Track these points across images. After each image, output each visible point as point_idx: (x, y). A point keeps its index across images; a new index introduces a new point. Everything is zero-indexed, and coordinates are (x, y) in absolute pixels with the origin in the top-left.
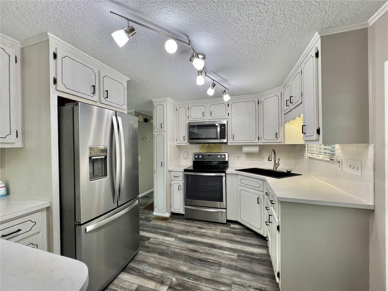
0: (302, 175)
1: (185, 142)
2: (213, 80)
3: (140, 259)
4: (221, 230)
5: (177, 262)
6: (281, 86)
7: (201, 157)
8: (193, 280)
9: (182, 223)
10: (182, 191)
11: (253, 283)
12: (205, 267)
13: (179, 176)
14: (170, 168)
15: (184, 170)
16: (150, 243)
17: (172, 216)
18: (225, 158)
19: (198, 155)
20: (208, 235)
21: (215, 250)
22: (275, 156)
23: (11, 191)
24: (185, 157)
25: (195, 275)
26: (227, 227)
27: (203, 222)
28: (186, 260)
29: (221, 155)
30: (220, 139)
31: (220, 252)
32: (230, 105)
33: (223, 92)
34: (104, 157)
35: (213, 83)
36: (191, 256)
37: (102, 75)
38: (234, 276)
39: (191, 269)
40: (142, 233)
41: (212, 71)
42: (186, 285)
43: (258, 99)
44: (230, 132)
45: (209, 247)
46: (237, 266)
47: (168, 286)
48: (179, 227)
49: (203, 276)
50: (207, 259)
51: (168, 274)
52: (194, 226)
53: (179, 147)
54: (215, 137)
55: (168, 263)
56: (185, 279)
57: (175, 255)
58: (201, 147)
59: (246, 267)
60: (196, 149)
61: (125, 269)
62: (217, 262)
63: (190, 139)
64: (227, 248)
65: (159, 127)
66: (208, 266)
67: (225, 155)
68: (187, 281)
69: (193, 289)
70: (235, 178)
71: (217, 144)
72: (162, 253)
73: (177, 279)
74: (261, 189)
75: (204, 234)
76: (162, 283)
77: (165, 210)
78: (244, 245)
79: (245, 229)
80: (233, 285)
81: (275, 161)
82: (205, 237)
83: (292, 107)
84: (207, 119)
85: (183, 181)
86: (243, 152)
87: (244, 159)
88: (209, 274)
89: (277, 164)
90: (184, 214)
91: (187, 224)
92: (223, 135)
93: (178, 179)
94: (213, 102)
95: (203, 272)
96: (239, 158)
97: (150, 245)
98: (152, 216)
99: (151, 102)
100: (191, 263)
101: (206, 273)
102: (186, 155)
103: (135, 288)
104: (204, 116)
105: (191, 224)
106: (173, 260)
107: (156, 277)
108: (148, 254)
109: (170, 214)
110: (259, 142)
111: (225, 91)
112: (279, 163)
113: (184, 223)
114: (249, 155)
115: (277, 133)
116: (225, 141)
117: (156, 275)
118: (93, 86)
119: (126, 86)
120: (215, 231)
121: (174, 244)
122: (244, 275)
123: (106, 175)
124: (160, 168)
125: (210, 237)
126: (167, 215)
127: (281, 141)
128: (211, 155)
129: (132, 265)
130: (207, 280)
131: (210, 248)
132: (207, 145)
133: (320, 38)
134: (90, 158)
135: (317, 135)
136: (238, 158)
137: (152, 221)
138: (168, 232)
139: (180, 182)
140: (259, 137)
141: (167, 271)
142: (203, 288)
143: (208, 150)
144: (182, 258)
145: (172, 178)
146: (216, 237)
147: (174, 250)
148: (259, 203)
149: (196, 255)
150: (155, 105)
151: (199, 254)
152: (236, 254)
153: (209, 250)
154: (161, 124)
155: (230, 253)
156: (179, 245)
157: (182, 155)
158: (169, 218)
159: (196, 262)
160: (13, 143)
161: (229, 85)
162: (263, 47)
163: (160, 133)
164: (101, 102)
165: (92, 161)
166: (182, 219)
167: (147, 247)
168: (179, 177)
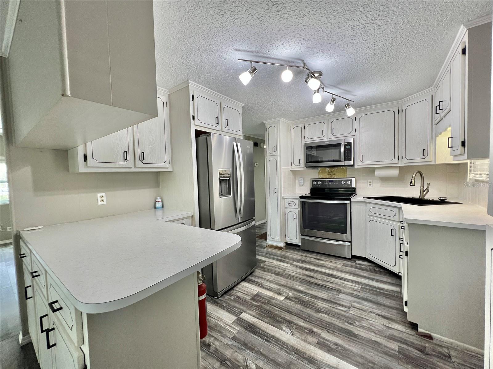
0: (462, 203)
1: (302, 167)
2: (333, 94)
3: (258, 275)
4: (343, 264)
5: (294, 282)
6: (431, 87)
7: (320, 183)
8: (309, 297)
9: (298, 253)
10: (298, 220)
11: (376, 311)
12: (323, 290)
13: (294, 203)
14: (284, 195)
15: (300, 197)
16: (265, 265)
17: (287, 246)
18: (351, 184)
19: (317, 181)
20: (327, 266)
21: (335, 279)
22: (422, 180)
23: (164, 205)
24: (300, 184)
25: (312, 294)
26: (351, 262)
27: (322, 255)
28: (302, 282)
29: (346, 181)
30: (344, 161)
31: (340, 282)
32: (357, 119)
33: (345, 105)
34: (228, 178)
35: (333, 98)
36: (307, 280)
37: (223, 106)
38: (354, 302)
39: (308, 289)
40: (258, 257)
41: (331, 85)
42: (302, 299)
43: (398, 107)
44: (358, 152)
45: (328, 276)
46: (359, 295)
47: (285, 297)
48: (295, 256)
49: (320, 296)
50: (325, 285)
51: (285, 289)
52: (311, 257)
53: (294, 172)
54: (337, 158)
55: (284, 282)
56: (301, 295)
57: (290, 277)
58: (320, 171)
59: (371, 298)
60: (315, 174)
61: (244, 280)
62: (337, 289)
63: (307, 162)
64: (349, 280)
65: (271, 150)
66: (325, 290)
67: (351, 181)
68: (303, 297)
69: (309, 303)
70: (363, 207)
71: (341, 167)
72: (277, 274)
73: (293, 294)
74: (396, 218)
75: (323, 265)
76: (279, 294)
77: (279, 239)
78: (371, 280)
79: (375, 267)
80: (351, 308)
81: (422, 186)
82: (323, 268)
83: (443, 115)
84: (328, 138)
85: (299, 209)
86: (376, 176)
87: (379, 185)
88: (326, 296)
89: (425, 190)
90: (300, 244)
91: (304, 255)
92: (348, 155)
93: (292, 207)
94: (334, 118)
95: (320, 293)
96: (371, 184)
97: (265, 266)
98: (266, 244)
99: (263, 124)
100: (306, 285)
101: (323, 294)
102: (302, 181)
103: (256, 293)
104: (324, 134)
105: (308, 255)
106: (289, 281)
107: (273, 289)
108: (265, 273)
109: (285, 244)
110: (399, 163)
111: (348, 105)
112: (428, 190)
113: (301, 254)
114: (385, 180)
115: (425, 150)
116: (351, 163)
117: (273, 288)
118: (217, 117)
119: (241, 112)
120: (336, 264)
121: (290, 268)
122: (366, 303)
123: (230, 194)
124: (273, 195)
125: (329, 268)
126: (282, 245)
127: (431, 160)
128: (332, 181)
129: (250, 277)
130: (324, 300)
131: (329, 278)
132: (328, 169)
133: (468, 31)
134: (219, 179)
135: (463, 148)
136: (369, 184)
137: (266, 248)
138: (283, 259)
139: (296, 209)
140: (398, 156)
141: (283, 287)
142: (319, 304)
143: (330, 176)
144: (298, 280)
145: (287, 206)
146: (337, 269)
147: (290, 274)
148: (393, 235)
149: (313, 280)
150: (268, 127)
151: (316, 280)
152: (360, 286)
153: (328, 278)
154: (274, 147)
155: (352, 284)
156: (295, 270)
157: (297, 182)
158: (283, 248)
159: (313, 286)
160: (167, 168)
161: (355, 95)
162: (391, 53)
163: (272, 157)
164: (223, 131)
165: (221, 181)
166: (298, 250)
167: (264, 268)
168: (294, 205)
